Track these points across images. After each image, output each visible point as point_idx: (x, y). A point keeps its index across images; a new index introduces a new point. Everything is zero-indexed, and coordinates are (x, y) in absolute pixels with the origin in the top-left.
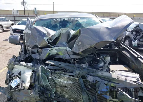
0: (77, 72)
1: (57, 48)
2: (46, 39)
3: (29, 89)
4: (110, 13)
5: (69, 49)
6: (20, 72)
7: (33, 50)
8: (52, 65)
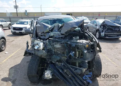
0: (63, 41)
1: (53, 33)
2: (48, 28)
3: (43, 49)
4: (87, 13)
5: (59, 33)
6: (38, 43)
7: (42, 34)
8: (52, 40)
